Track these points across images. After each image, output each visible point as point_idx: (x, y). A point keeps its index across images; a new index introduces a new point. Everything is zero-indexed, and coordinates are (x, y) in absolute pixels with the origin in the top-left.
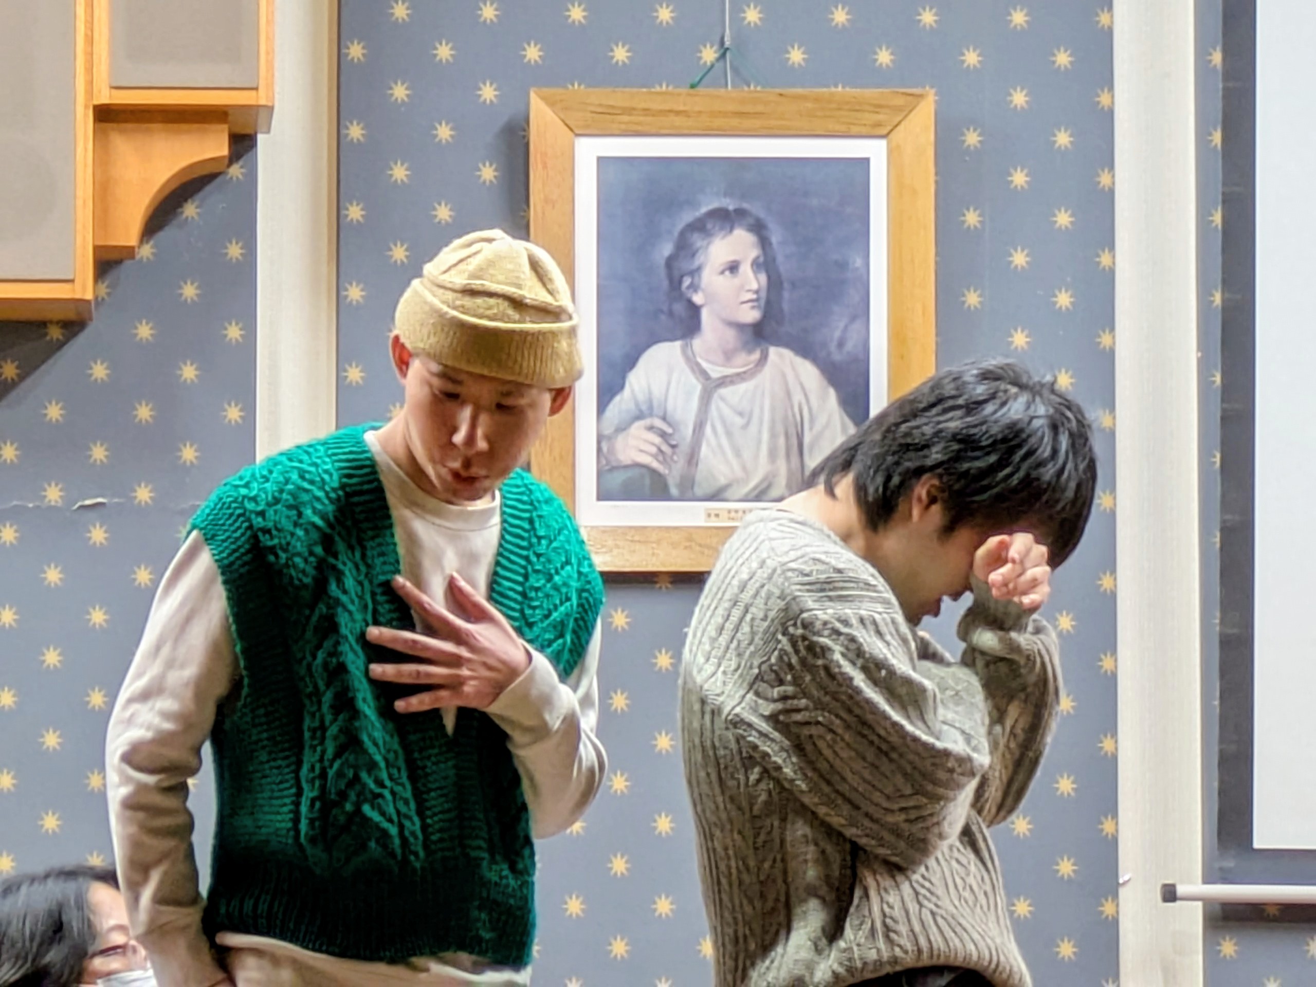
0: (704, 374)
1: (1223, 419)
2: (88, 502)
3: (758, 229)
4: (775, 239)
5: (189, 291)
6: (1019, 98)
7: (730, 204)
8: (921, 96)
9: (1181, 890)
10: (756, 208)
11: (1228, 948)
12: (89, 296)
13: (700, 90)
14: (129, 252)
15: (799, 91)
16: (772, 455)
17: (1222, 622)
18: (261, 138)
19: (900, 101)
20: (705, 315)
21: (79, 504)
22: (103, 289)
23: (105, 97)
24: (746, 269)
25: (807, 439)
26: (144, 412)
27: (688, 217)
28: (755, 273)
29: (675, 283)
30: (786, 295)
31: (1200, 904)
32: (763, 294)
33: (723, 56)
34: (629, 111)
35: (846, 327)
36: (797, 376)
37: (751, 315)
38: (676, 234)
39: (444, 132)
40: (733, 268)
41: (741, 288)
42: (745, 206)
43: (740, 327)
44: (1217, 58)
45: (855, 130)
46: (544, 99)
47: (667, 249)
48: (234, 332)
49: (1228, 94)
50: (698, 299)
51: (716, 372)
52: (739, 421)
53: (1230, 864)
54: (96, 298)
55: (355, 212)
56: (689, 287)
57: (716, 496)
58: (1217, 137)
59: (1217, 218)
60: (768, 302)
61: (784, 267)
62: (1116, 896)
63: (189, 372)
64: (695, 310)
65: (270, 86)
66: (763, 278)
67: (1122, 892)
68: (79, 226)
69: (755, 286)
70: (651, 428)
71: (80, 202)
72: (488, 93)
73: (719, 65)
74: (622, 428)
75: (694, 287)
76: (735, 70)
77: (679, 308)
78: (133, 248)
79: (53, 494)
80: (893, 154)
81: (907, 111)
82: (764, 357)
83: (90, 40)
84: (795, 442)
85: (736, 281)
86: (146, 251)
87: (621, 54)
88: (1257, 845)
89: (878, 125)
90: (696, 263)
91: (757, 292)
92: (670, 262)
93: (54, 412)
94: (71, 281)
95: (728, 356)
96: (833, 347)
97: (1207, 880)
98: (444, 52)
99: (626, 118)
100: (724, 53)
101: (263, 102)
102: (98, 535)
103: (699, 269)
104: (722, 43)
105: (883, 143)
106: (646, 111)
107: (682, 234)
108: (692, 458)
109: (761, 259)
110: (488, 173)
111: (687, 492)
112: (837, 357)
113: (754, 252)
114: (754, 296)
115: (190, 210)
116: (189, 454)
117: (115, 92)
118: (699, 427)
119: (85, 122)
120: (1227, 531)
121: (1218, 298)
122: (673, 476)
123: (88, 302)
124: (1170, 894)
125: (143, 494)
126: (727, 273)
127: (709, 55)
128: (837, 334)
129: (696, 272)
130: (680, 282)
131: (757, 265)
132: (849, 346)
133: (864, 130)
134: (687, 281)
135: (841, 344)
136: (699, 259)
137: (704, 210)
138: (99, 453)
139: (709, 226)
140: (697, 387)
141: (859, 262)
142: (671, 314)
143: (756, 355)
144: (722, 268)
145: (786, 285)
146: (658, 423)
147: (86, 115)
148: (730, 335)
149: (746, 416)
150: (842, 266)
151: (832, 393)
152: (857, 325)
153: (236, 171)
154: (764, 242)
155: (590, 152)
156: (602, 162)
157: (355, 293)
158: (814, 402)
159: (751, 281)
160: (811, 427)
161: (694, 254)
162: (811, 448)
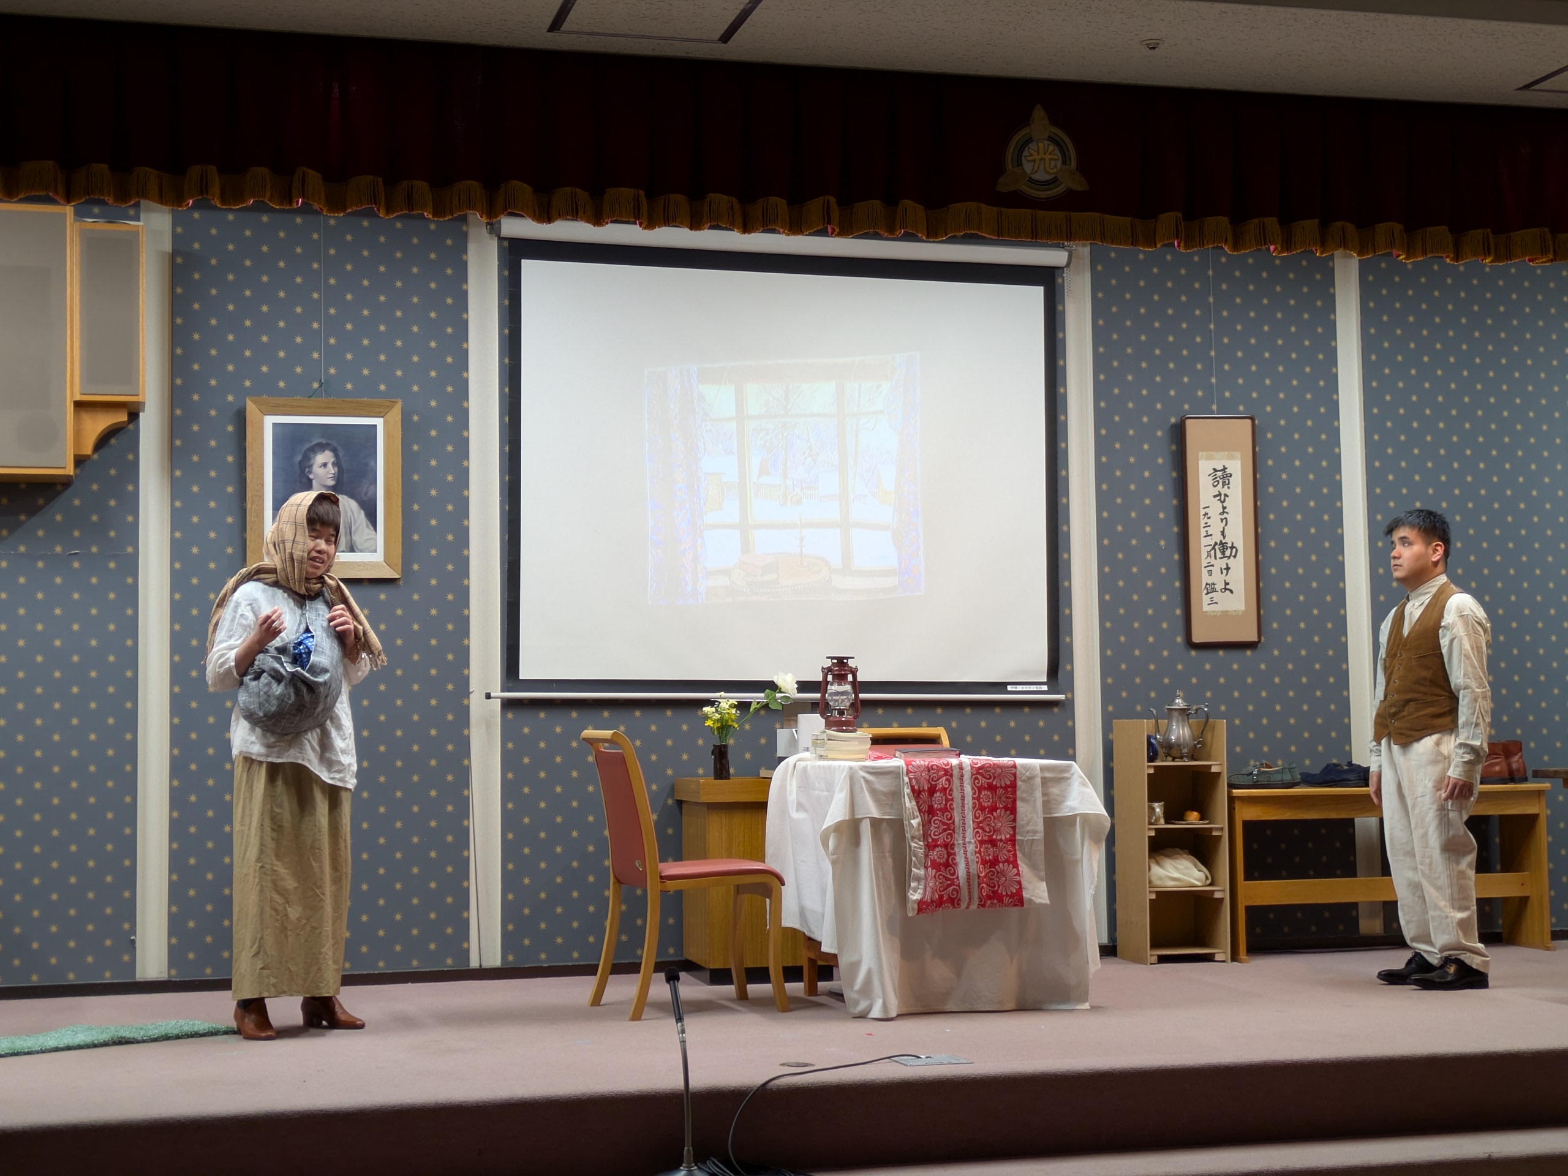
1: (509, 522)
2: (72, 552)
3: (334, 451)
4: (340, 455)
5: (113, 472)
6: (433, 403)
7: (324, 441)
8: (396, 402)
9: (492, 695)
10: (334, 443)
11: (510, 715)
12: (72, 473)
13: (312, 399)
14: (88, 456)
15: (350, 399)
17: (508, 596)
18: (141, 414)
19: (388, 404)
20: (314, 483)
21: (69, 553)
22: (78, 471)
23: (78, 397)
24: (330, 466)
25: (353, 529)
26: (95, 518)
27: (307, 446)
28: (333, 467)
29: (302, 471)
30: (345, 475)
31: (500, 700)
32: (336, 475)
33: (321, 386)
34: (284, 406)
35: (368, 488)
36: (349, 506)
37: (331, 482)
38: (303, 452)
39: (213, 413)
40: (325, 465)
41: (328, 473)
42: (330, 442)
44: (507, 390)
45: (371, 414)
46: (252, 401)
47: (299, 458)
48: (130, 488)
49: (511, 404)
50: (311, 476)
53: (510, 685)
54: (75, 475)
55: (178, 443)
56: (308, 472)
58: (507, 419)
59: (507, 449)
60: (338, 478)
61: (344, 465)
62: (468, 698)
63: (113, 503)
64: (310, 481)
65: (144, 394)
66: (336, 469)
67: (471, 696)
68: (68, 447)
69: (333, 472)
71: (68, 438)
72: (230, 398)
73: (319, 389)
75: (310, 472)
76: (325, 391)
77: (304, 480)
78: (89, 456)
79: (58, 549)
80: (385, 423)
81: (390, 408)
83: (72, 376)
84: (348, 530)
85: (326, 470)
86: (95, 456)
87: (282, 384)
88: (520, 678)
89: (381, 412)
90: (310, 464)
91: (334, 474)
92: (300, 462)
93: (59, 518)
94: (65, 468)
96: (363, 496)
97: (502, 691)
98: (213, 382)
99: (282, 408)
100: (321, 385)
101: (141, 400)
102: (76, 565)
103: (312, 465)
104: (321, 381)
105: (382, 419)
106: (292, 406)
107: (305, 452)
109: (336, 462)
110: (230, 428)
112: (365, 498)
113: (333, 460)
114: (332, 476)
115: (113, 441)
116: (112, 534)
117: (82, 396)
119: (70, 407)
120: (509, 563)
121: (507, 478)
123: (71, 476)
124: (488, 696)
125: (94, 549)
126: (323, 467)
127: (316, 385)
128: (364, 490)
129: (311, 466)
130: (304, 470)
131: (334, 464)
132: (369, 494)
133: (375, 414)
134: (307, 470)
135: (366, 494)
136: (312, 461)
137: (314, 443)
138: (76, 534)
139: (315, 449)
141: (373, 464)
142: (301, 482)
144: (320, 465)
145: (345, 472)
147: (70, 405)
150: (367, 465)
151: (362, 513)
152: (372, 487)
153: (131, 426)
154: (336, 456)
155: (269, 421)
156: (274, 424)
157: (178, 473)
158: (356, 515)
159: (331, 470)
160: (355, 524)
161: (310, 460)
162: (355, 532)
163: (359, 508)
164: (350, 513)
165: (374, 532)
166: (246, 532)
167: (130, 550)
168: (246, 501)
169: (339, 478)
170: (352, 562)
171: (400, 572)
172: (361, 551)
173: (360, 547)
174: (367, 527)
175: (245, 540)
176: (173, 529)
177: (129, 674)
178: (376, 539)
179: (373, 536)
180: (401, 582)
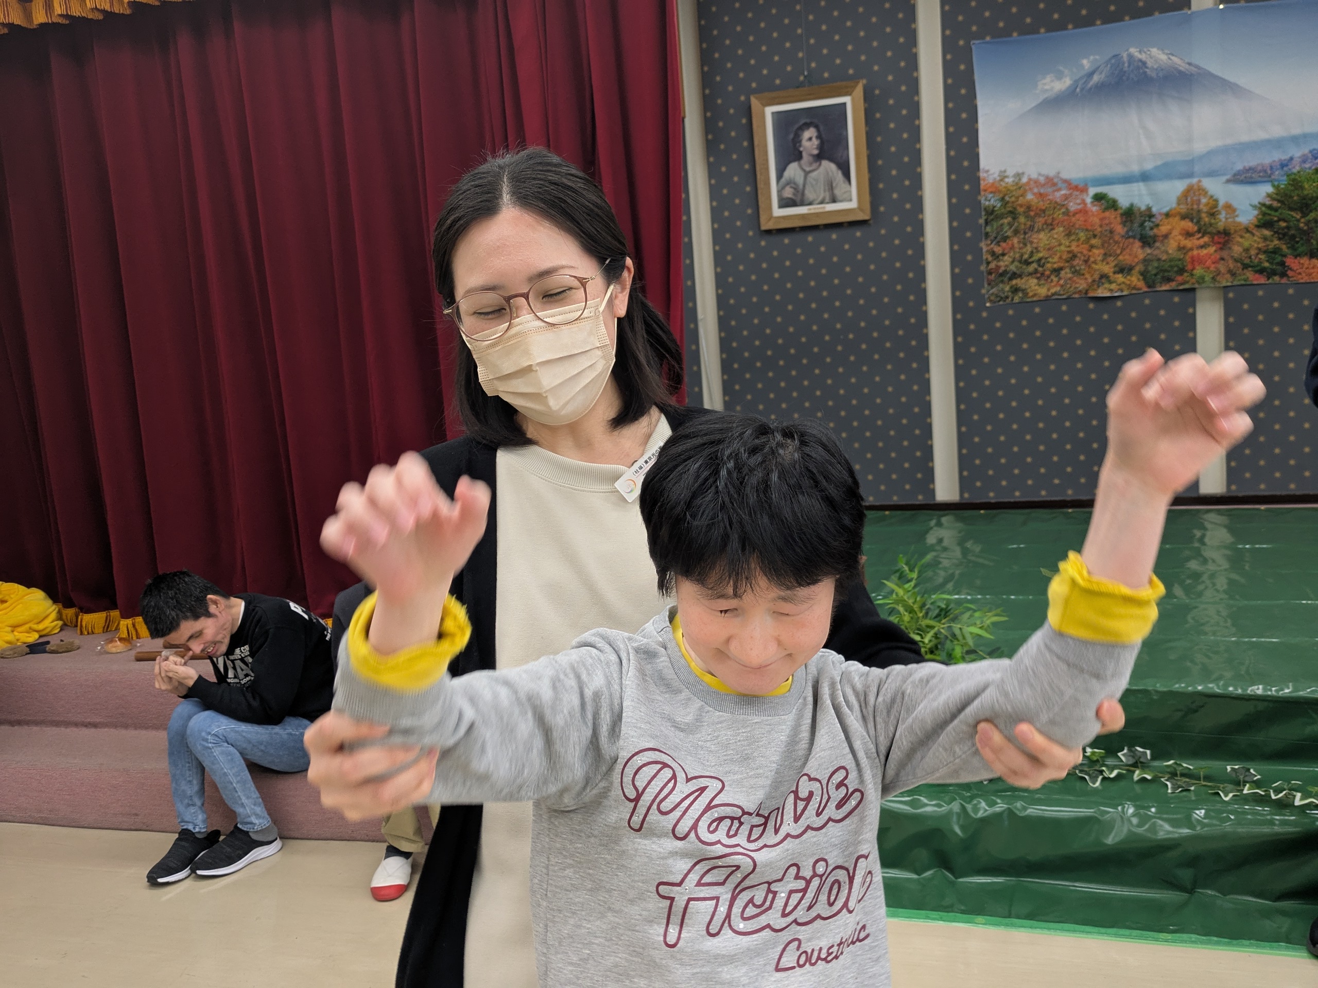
0: (804, 171)
3: (817, 127)
4: (822, 128)
6: (890, 78)
7: (808, 121)
8: (858, 82)
10: (816, 121)
13: (799, 89)
15: (827, 84)
16: (825, 191)
19: (852, 85)
20: (804, 154)
24: (814, 139)
25: (834, 185)
27: (796, 126)
28: (817, 140)
29: (795, 145)
30: (825, 145)
32: (819, 146)
33: (805, 78)
34: (778, 98)
35: (843, 154)
36: (830, 168)
37: (816, 152)
38: (794, 131)
39: (732, 111)
40: (810, 139)
41: (813, 145)
42: (813, 121)
43: (813, 156)
45: (841, 95)
46: (755, 98)
47: (791, 136)
50: (801, 149)
51: (808, 169)
52: (814, 183)
55: (711, 137)
57: (810, 204)
61: (824, 137)
62: (926, 305)
64: (801, 153)
66: (819, 141)
67: (928, 303)
69: (817, 144)
70: (791, 187)
72: (741, 98)
73: (805, 81)
74: (783, 188)
75: (800, 146)
76: (809, 82)
77: (796, 152)
80: (853, 100)
81: (854, 87)
82: (820, 165)
84: (830, 187)
85: (812, 143)
87: (777, 82)
89: (848, 92)
92: (793, 139)
95: (811, 164)
98: (730, 88)
104: (805, 74)
105: (849, 97)
106: (785, 97)
107: (796, 131)
108: (803, 194)
110: (742, 121)
111: (802, 204)
113: (816, 134)
114: (817, 146)
118: (804, 186)
122: (798, 199)
126: (809, 141)
127: (802, 78)
128: (840, 154)
129: (800, 141)
131: (817, 137)
132: (844, 157)
133: (844, 94)
134: (798, 144)
136: (801, 138)
137: (801, 123)
139: (803, 127)
140: (802, 174)
141: (845, 133)
142: (794, 154)
143: (818, 164)
144: (807, 139)
145: (825, 142)
146: (793, 185)
148: (811, 159)
149: (816, 180)
150: (841, 135)
151: (840, 172)
152: (846, 151)
154: (818, 131)
155: (769, 110)
156: (773, 113)
157: (712, 159)
158: (835, 175)
159: (816, 142)
160: (835, 182)
161: (799, 136)
162: (835, 188)
163: (838, 169)
165: (849, 186)
166: (758, 196)
168: (757, 174)
169: (821, 147)
170: (835, 211)
171: (870, 215)
172: (841, 201)
173: (839, 198)
174: (844, 182)
175: (758, 203)
176: (711, 200)
178: (850, 192)
179: (849, 189)
180: (871, 222)
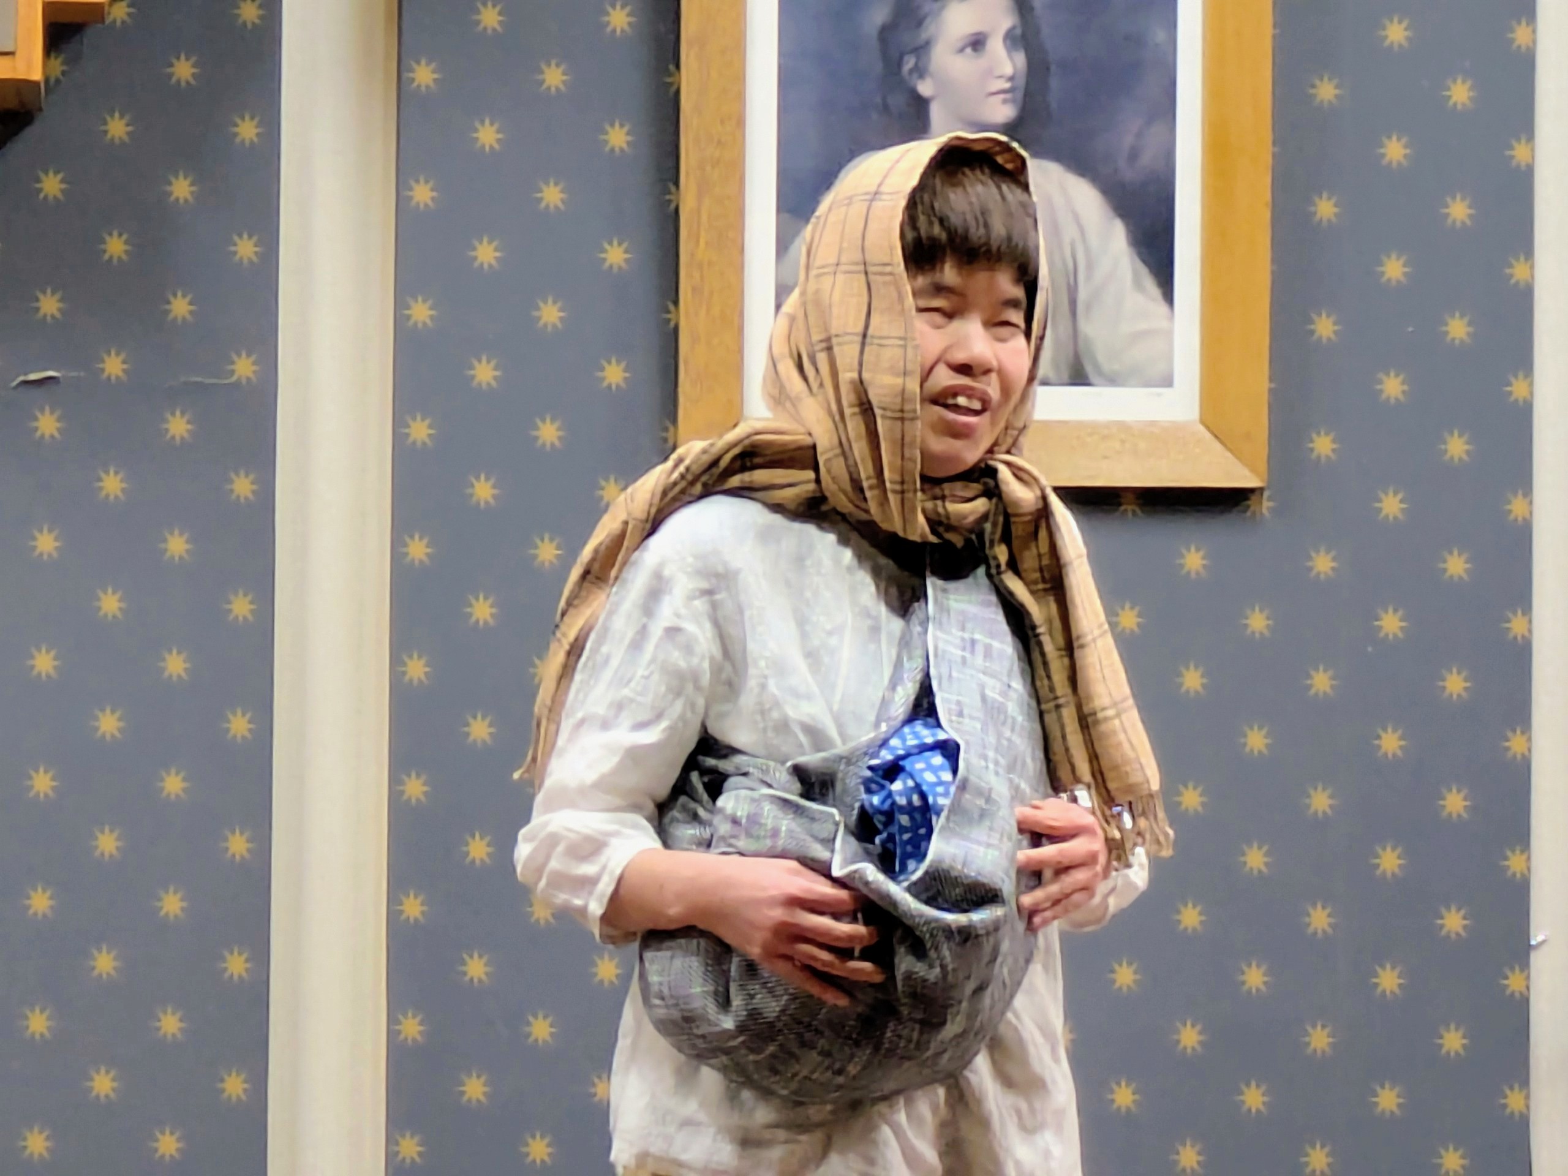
2: (33, 376)
4: (1038, 1)
5: (184, 70)
12: (37, 75)
14: (96, 12)
20: (936, 112)
21: (22, 378)
22: (57, 66)
24: (996, 46)
25: (1082, 295)
26: (116, 246)
28: (1010, 50)
29: (892, 64)
30: (1054, 83)
32: (1021, 82)
35: (1139, 135)
36: (1069, 202)
37: (1003, 112)
40: (977, 43)
41: (989, 73)
47: (880, 14)
48: (247, 130)
50: (925, 88)
54: (47, 80)
56: (911, 71)
60: (1028, 94)
61: (1053, 41)
62: (1525, 965)
63: (182, 189)
64: (921, 104)
66: (1021, 58)
67: (1537, 959)
69: (1008, 70)
75: (920, 71)
77: (898, 101)
78: (100, 6)
84: (1064, 298)
85: (980, 63)
86: (120, 11)
90: (924, 36)
91: (1011, 79)
92: (886, 32)
94: (11, 54)
96: (1121, 163)
102: (47, 424)
103: (927, 45)
109: (1018, 31)
112: (1129, 174)
113: (1008, 21)
114: (1007, 85)
116: (180, 307)
123: (36, 84)
125: (114, 366)
126: (969, 50)
128: (1128, 141)
129: (922, 49)
130: (900, 64)
131: (1012, 40)
132: (1147, 159)
134: (909, 63)
135: (1134, 155)
136: (928, 30)
138: (49, 305)
141: (1160, 36)
142: (885, 110)
144: (960, 45)
145: (1053, 68)
150: (1137, 42)
151: (1120, 229)
152: (1158, 129)
154: (1022, 6)
157: (424, 75)
158: (1094, 240)
159: (1004, 62)
160: (1089, 277)
161: (920, 23)
162: (1089, 307)
163: (1110, 213)
164: (1069, 232)
165: (1163, 308)
166: (676, 302)
167: (244, 367)
168: (677, 184)
170: (1080, 425)
171: (1263, 466)
172: (1113, 380)
173: (1107, 366)
174: (1138, 284)
175: (671, 338)
176: (403, 292)
177: (238, 845)
178: (1169, 334)
179: (1164, 324)
180: (1266, 505)
